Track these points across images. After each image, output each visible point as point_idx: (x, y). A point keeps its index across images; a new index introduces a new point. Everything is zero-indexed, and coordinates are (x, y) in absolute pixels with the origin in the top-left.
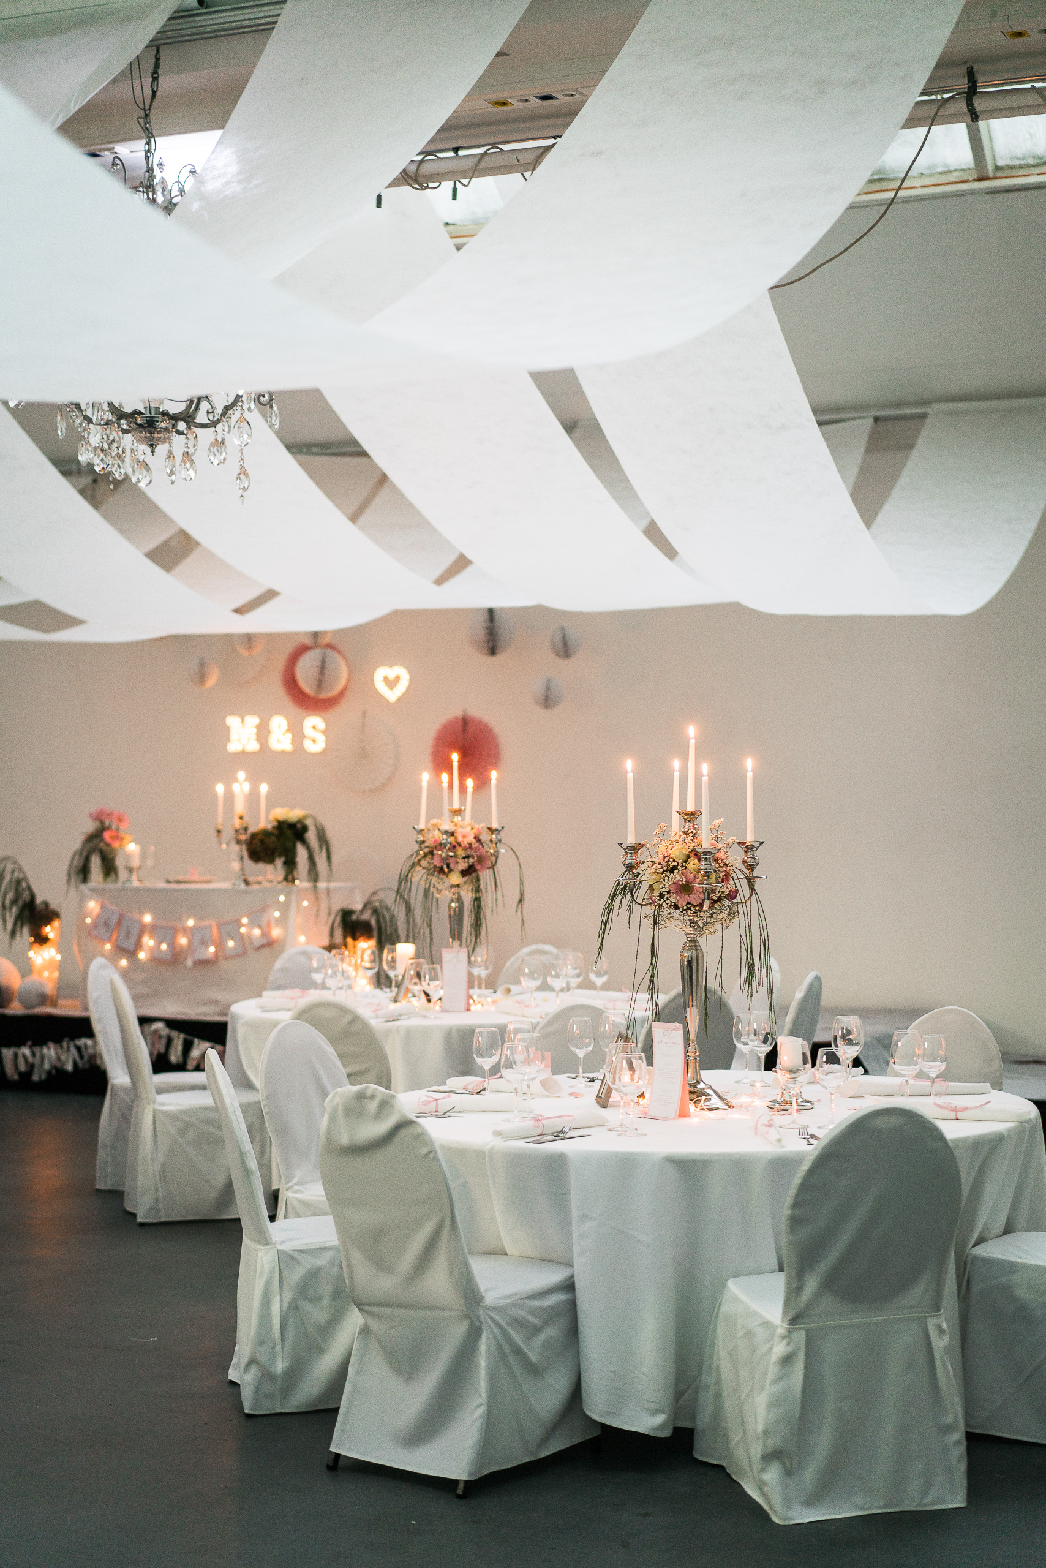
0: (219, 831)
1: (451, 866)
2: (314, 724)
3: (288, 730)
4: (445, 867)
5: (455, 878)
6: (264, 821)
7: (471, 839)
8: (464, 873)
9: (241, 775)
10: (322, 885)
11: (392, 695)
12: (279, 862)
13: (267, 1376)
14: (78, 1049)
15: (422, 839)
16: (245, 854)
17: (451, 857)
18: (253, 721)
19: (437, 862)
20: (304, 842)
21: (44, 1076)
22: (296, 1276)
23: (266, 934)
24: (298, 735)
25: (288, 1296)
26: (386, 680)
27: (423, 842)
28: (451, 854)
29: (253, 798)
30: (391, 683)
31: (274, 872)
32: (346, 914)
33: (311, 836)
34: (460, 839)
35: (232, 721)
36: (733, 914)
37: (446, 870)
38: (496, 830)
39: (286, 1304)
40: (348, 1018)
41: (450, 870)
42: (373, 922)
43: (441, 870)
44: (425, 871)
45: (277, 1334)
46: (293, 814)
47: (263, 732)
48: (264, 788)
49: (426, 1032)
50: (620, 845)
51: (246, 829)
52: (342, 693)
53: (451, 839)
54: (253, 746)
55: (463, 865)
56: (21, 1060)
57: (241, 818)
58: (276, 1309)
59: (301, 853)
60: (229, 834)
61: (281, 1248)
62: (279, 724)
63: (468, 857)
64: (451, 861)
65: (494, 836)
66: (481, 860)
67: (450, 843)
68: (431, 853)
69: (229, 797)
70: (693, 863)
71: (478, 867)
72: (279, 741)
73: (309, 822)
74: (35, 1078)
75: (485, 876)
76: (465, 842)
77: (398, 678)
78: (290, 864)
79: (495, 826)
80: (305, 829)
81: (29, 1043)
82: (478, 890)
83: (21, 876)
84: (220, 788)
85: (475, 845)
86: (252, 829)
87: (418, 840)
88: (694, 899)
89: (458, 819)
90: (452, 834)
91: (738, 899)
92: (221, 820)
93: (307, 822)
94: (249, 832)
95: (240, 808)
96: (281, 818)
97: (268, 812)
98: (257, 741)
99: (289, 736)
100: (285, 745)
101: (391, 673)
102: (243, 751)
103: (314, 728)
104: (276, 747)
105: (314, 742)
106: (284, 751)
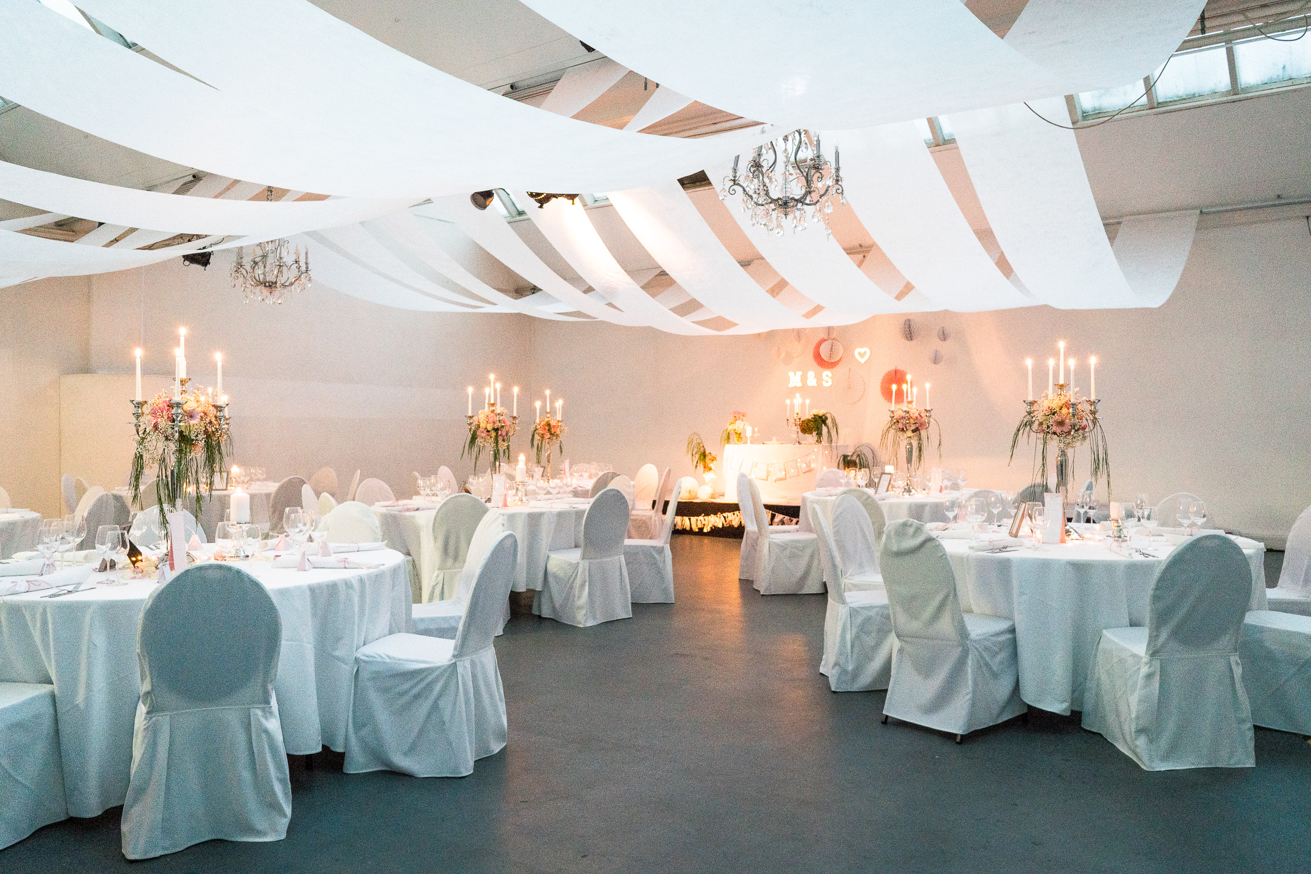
0: (788, 420)
1: (908, 428)
2: (827, 374)
3: (815, 377)
4: (905, 428)
5: (909, 433)
6: (808, 416)
7: (917, 415)
8: (914, 431)
9: (798, 395)
10: (834, 444)
11: (862, 361)
12: (815, 433)
13: (844, 671)
14: (725, 517)
15: (893, 415)
16: (799, 430)
17: (908, 423)
18: (799, 373)
19: (900, 426)
20: (825, 425)
21: (709, 530)
22: (859, 620)
23: (808, 465)
24: (819, 378)
25: (854, 631)
26: (860, 354)
27: (894, 417)
28: (908, 422)
29: (803, 405)
30: (862, 355)
31: (811, 438)
32: (845, 457)
33: (829, 422)
34: (912, 415)
35: (791, 374)
36: (1084, 438)
37: (905, 429)
38: (929, 411)
39: (853, 636)
40: (866, 497)
41: (907, 430)
42: (857, 461)
43: (902, 430)
44: (894, 431)
45: (849, 651)
46: (821, 412)
47: (804, 378)
48: (808, 401)
49: (899, 505)
50: (1024, 401)
51: (800, 419)
52: (840, 360)
53: (908, 415)
54: (800, 385)
55: (913, 427)
56: (699, 522)
57: (797, 414)
58: (848, 637)
59: (825, 429)
60: (792, 421)
61: (851, 606)
62: (811, 375)
63: (916, 423)
64: (907, 425)
65: (928, 413)
66: (922, 424)
67: (907, 417)
68: (898, 422)
69: (792, 406)
70: (1065, 411)
71: (920, 428)
72: (811, 382)
73: (828, 415)
74: (705, 530)
75: (923, 432)
76: (914, 417)
77: (865, 353)
78: (820, 434)
79: (928, 408)
80: (826, 418)
81: (703, 515)
82: (920, 439)
83: (700, 441)
84: (788, 402)
85: (919, 418)
86: (803, 419)
87: (891, 416)
88: (1066, 429)
89: (910, 406)
90: (908, 412)
91: (1087, 430)
92: (788, 415)
93: (827, 415)
94: (801, 420)
95: (797, 410)
96: (816, 414)
97: (809, 411)
98: (802, 381)
99: (815, 380)
100: (814, 383)
101: (862, 351)
102: (795, 387)
103: (827, 376)
104: (810, 384)
105: (827, 382)
106: (814, 386)
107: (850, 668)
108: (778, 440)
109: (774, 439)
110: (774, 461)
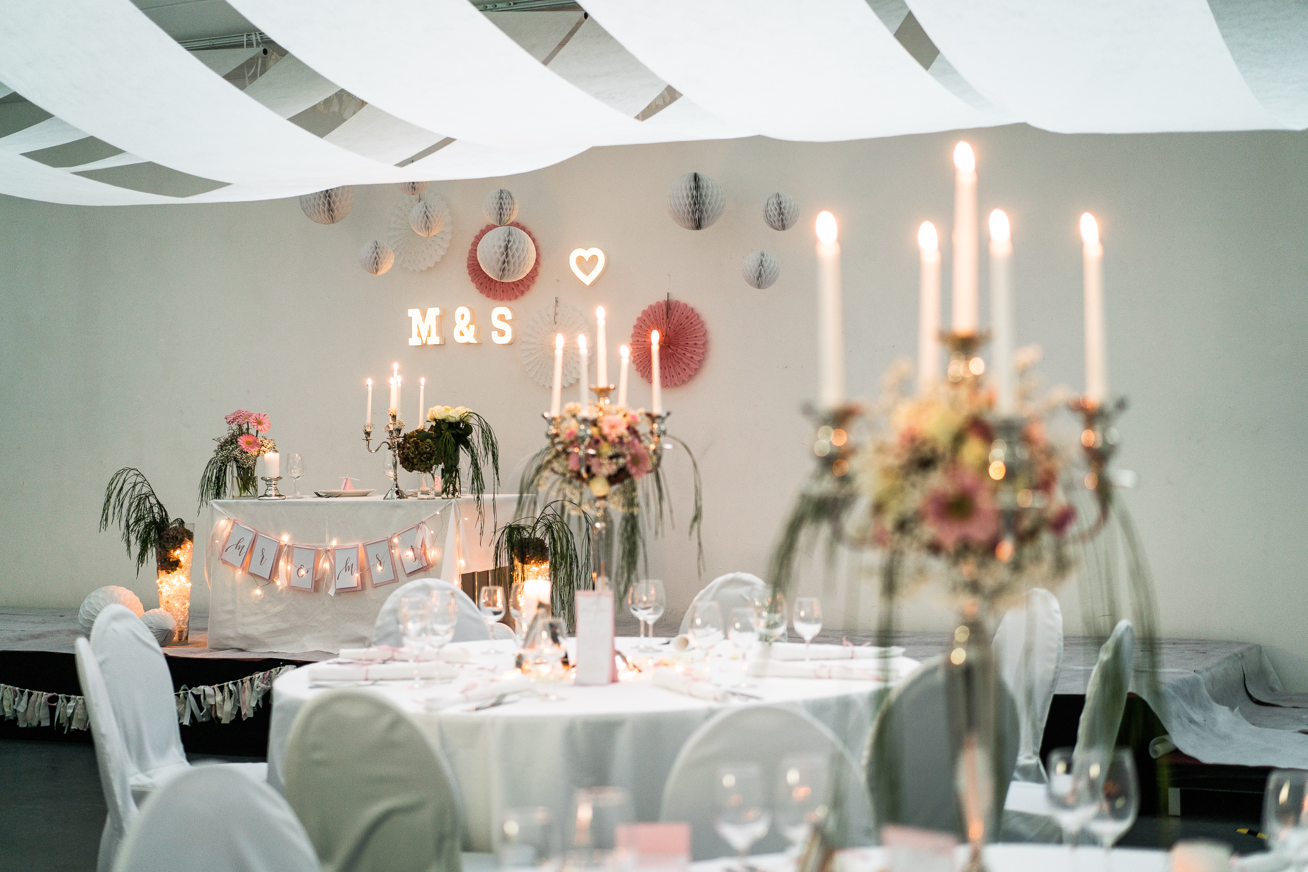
0: (368, 434)
1: (594, 469)
2: (501, 311)
3: (471, 323)
4: (583, 472)
5: (599, 487)
6: (421, 422)
7: (622, 430)
8: (612, 480)
10: (487, 497)
11: (587, 280)
12: (438, 469)
14: (197, 698)
15: (554, 431)
16: (399, 461)
17: (593, 456)
18: (433, 312)
19: (572, 464)
20: (467, 445)
23: (420, 555)
24: (482, 325)
26: (580, 260)
27: (557, 435)
28: (592, 452)
29: (408, 393)
30: (586, 265)
31: (433, 480)
32: (514, 531)
33: (475, 437)
34: (606, 430)
35: (414, 314)
37: (585, 475)
38: (659, 417)
41: (592, 476)
42: (547, 541)
43: (578, 476)
44: (556, 477)
46: (454, 413)
47: (445, 323)
48: (423, 382)
49: (535, 726)
51: (399, 430)
52: (532, 276)
53: (592, 431)
54: (434, 340)
55: (609, 468)
57: (394, 417)
59: (464, 459)
60: (380, 436)
62: (462, 315)
63: (616, 456)
64: (594, 462)
65: (655, 426)
66: (636, 460)
67: (591, 437)
68: (566, 453)
69: (382, 392)
71: (633, 471)
72: (462, 334)
73: (472, 421)
75: (644, 483)
76: (613, 435)
77: (594, 259)
78: (451, 472)
79: (657, 410)
80: (468, 429)
82: (631, 503)
83: (145, 490)
85: (628, 438)
86: (407, 430)
87: (550, 433)
89: (605, 402)
90: (594, 423)
92: (369, 421)
94: (402, 435)
95: (394, 405)
96: (439, 417)
97: (426, 411)
98: (440, 332)
99: (472, 327)
100: (469, 336)
101: (587, 254)
102: (424, 346)
103: (502, 318)
104: (459, 339)
105: (502, 333)
106: (468, 344)
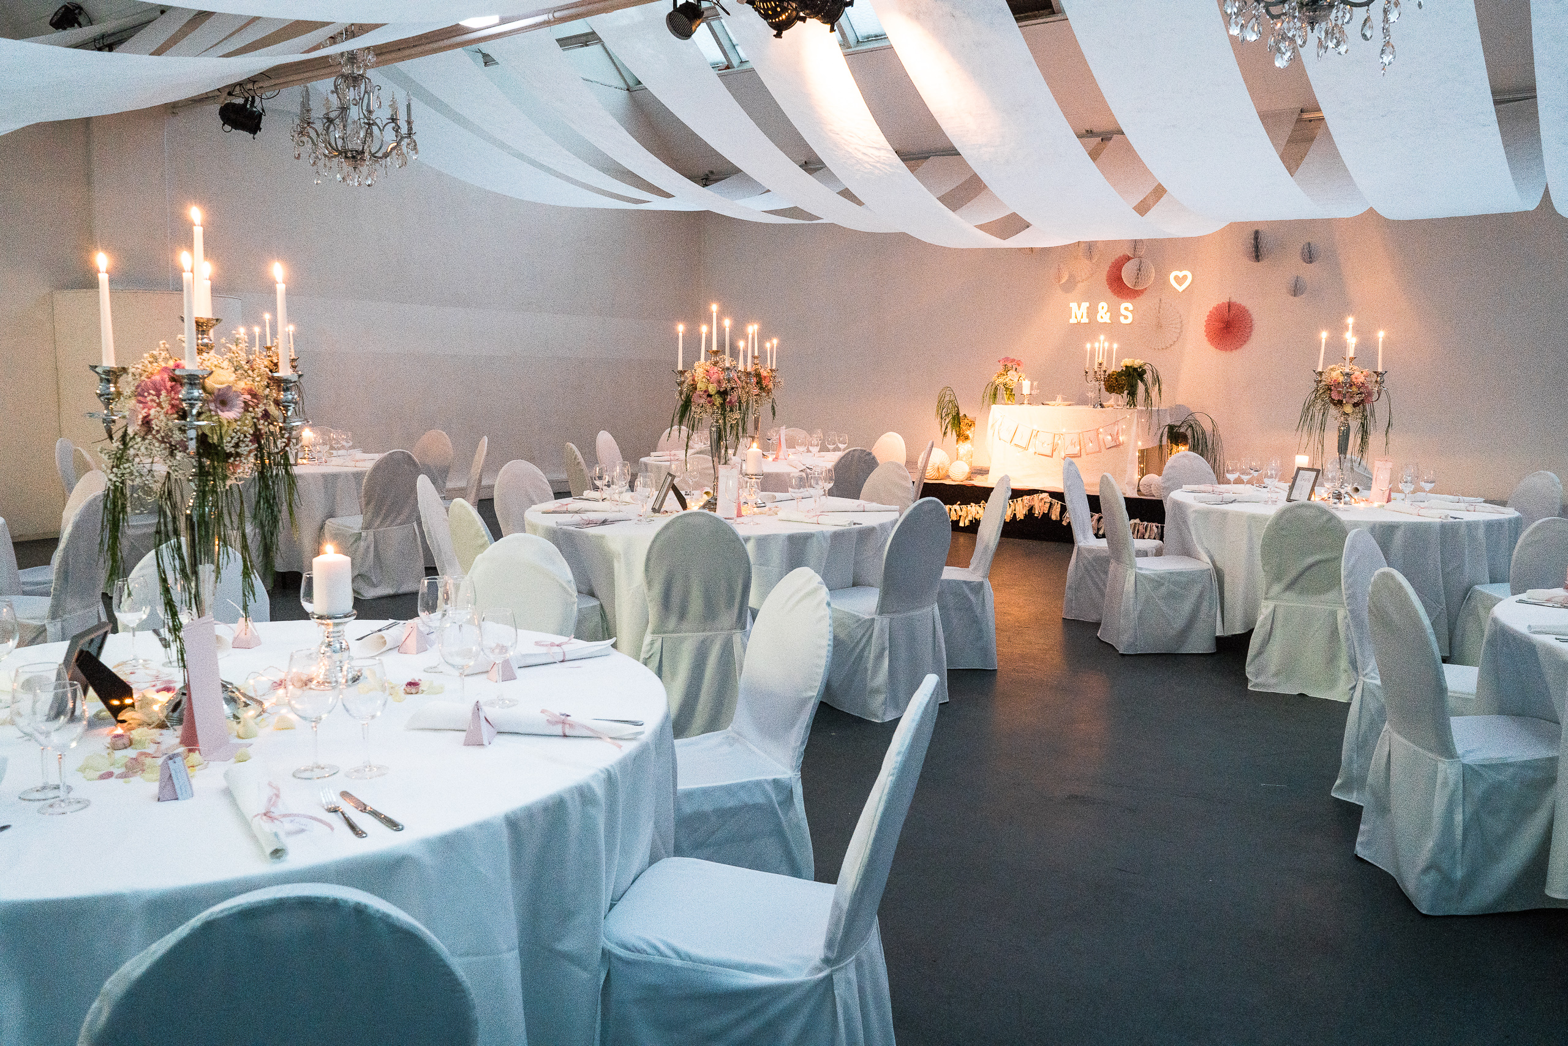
0: (1087, 372)
1: (1347, 400)
2: (1126, 307)
3: (1109, 311)
4: (1341, 400)
5: (1348, 409)
6: (1114, 368)
7: (1362, 379)
8: (1355, 405)
9: (1102, 337)
10: (1153, 409)
11: (1180, 289)
12: (1125, 393)
16: (1103, 387)
17: (1346, 393)
18: (1085, 305)
19: (1334, 396)
20: (1142, 380)
21: (967, 523)
22: (1478, 791)
23: (1115, 438)
24: (1115, 313)
25: (1470, 809)
26: (1176, 278)
27: (1321, 381)
28: (1347, 390)
29: (1109, 352)
30: (1180, 281)
31: (1116, 400)
32: (1171, 428)
33: (1148, 376)
34: (1354, 380)
35: (1074, 305)
37: (1342, 403)
38: (1381, 373)
39: (1468, 816)
41: (1345, 403)
42: (1189, 433)
44: (1321, 403)
45: (1459, 844)
46: (1137, 363)
47: (1092, 312)
48: (1115, 346)
51: (1105, 371)
53: (1348, 380)
54: (1085, 320)
55: (1356, 399)
56: (953, 512)
57: (1101, 364)
58: (1459, 818)
59: (1141, 387)
60: (1093, 374)
61: (1465, 761)
62: (1103, 308)
63: (1359, 393)
64: (1346, 396)
65: (1379, 378)
66: (1368, 395)
67: (1348, 383)
68: (1330, 390)
69: (1094, 352)
71: (1365, 401)
72: (1102, 318)
73: (1147, 368)
74: (961, 524)
76: (1357, 383)
77: (1185, 277)
78: (1132, 394)
79: (1380, 370)
80: (1144, 372)
81: (959, 502)
82: (1364, 417)
83: (953, 399)
84: (1088, 346)
85: (1365, 384)
86: (1108, 371)
87: (1317, 379)
90: (1349, 376)
92: (1087, 366)
93: (1145, 367)
94: (1107, 374)
95: (1101, 358)
96: (1129, 365)
97: (1118, 360)
98: (1088, 317)
99: (1109, 314)
100: (1106, 319)
101: (1180, 274)
102: (1079, 323)
103: (1126, 309)
104: (1100, 320)
105: (1126, 317)
106: (1105, 323)
107: (1459, 874)
108: (1064, 400)
109: (1059, 397)
110: (1064, 430)
